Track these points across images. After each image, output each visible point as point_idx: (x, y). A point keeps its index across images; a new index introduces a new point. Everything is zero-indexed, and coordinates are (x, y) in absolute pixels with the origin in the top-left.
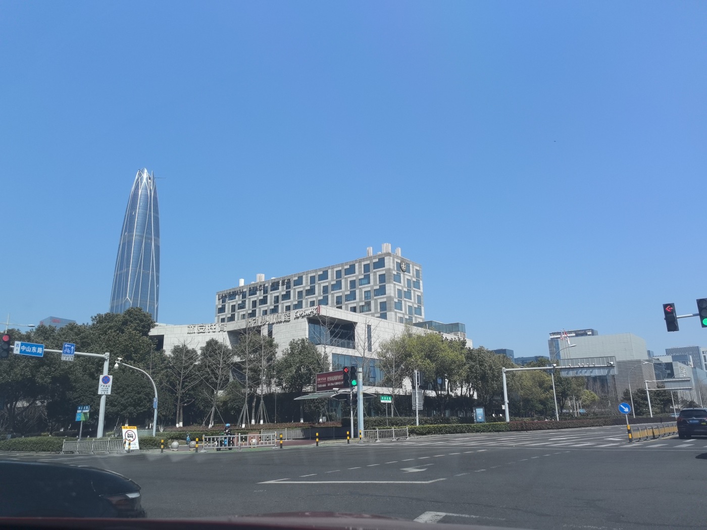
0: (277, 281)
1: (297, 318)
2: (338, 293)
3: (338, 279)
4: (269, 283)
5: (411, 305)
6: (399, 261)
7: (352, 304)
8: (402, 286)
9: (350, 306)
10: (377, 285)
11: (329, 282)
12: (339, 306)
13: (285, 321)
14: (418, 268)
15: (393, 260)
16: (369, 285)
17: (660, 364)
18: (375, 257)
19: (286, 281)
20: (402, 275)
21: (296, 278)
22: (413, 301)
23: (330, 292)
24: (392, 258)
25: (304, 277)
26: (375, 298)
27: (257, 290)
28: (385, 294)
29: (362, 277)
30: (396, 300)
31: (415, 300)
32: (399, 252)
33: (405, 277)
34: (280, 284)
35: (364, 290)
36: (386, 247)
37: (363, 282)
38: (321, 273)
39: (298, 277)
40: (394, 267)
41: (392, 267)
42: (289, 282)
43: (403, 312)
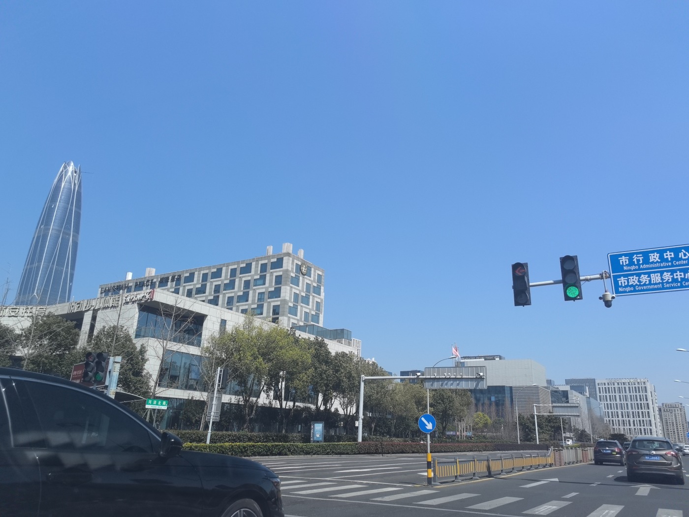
0: (166, 276)
1: (127, 303)
2: (229, 293)
3: (232, 278)
4: (157, 279)
5: (308, 311)
6: (300, 263)
7: (243, 306)
8: (300, 290)
9: (241, 308)
10: (272, 287)
11: (222, 281)
12: (229, 307)
13: (112, 306)
14: (320, 273)
15: (293, 261)
16: (264, 286)
17: (556, 392)
18: (273, 257)
19: (176, 277)
20: (301, 278)
21: (188, 275)
22: (310, 307)
23: (222, 292)
24: (291, 259)
25: (196, 274)
26: (269, 300)
27: (143, 285)
28: (280, 297)
29: (258, 277)
30: (291, 305)
31: (313, 306)
32: (301, 253)
33: (304, 281)
34: (170, 280)
35: (258, 291)
36: (288, 247)
37: (259, 282)
38: (215, 270)
39: (190, 274)
40: (292, 268)
41: (290, 269)
42: (179, 279)
43: (298, 317)
